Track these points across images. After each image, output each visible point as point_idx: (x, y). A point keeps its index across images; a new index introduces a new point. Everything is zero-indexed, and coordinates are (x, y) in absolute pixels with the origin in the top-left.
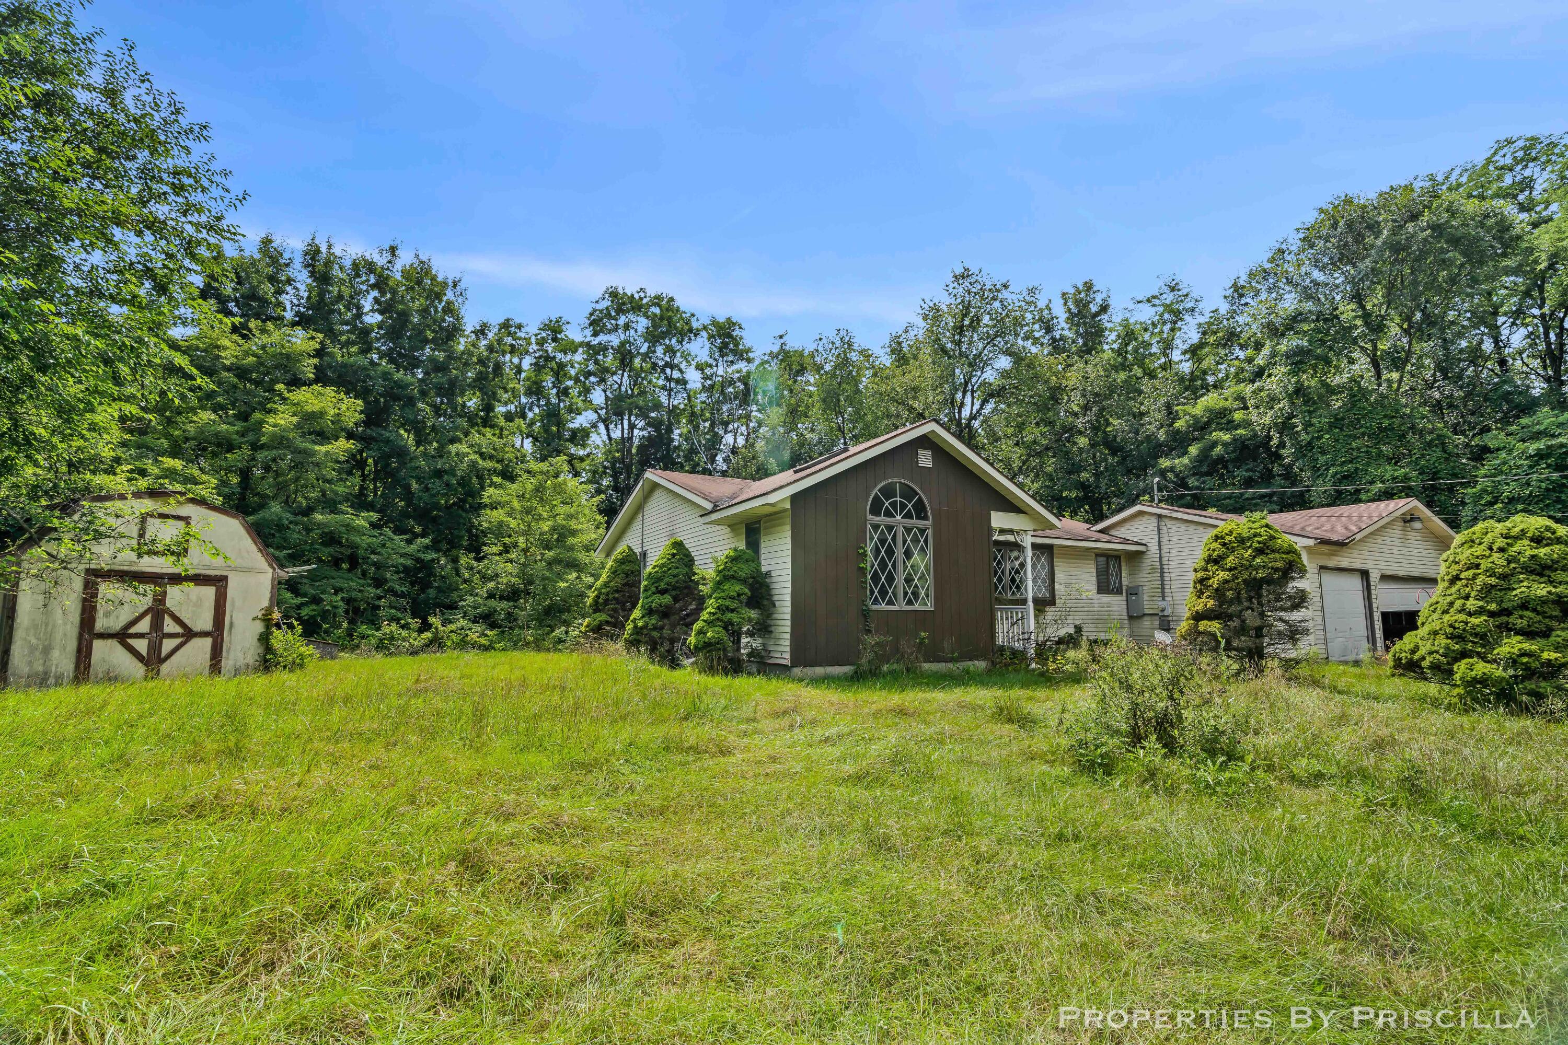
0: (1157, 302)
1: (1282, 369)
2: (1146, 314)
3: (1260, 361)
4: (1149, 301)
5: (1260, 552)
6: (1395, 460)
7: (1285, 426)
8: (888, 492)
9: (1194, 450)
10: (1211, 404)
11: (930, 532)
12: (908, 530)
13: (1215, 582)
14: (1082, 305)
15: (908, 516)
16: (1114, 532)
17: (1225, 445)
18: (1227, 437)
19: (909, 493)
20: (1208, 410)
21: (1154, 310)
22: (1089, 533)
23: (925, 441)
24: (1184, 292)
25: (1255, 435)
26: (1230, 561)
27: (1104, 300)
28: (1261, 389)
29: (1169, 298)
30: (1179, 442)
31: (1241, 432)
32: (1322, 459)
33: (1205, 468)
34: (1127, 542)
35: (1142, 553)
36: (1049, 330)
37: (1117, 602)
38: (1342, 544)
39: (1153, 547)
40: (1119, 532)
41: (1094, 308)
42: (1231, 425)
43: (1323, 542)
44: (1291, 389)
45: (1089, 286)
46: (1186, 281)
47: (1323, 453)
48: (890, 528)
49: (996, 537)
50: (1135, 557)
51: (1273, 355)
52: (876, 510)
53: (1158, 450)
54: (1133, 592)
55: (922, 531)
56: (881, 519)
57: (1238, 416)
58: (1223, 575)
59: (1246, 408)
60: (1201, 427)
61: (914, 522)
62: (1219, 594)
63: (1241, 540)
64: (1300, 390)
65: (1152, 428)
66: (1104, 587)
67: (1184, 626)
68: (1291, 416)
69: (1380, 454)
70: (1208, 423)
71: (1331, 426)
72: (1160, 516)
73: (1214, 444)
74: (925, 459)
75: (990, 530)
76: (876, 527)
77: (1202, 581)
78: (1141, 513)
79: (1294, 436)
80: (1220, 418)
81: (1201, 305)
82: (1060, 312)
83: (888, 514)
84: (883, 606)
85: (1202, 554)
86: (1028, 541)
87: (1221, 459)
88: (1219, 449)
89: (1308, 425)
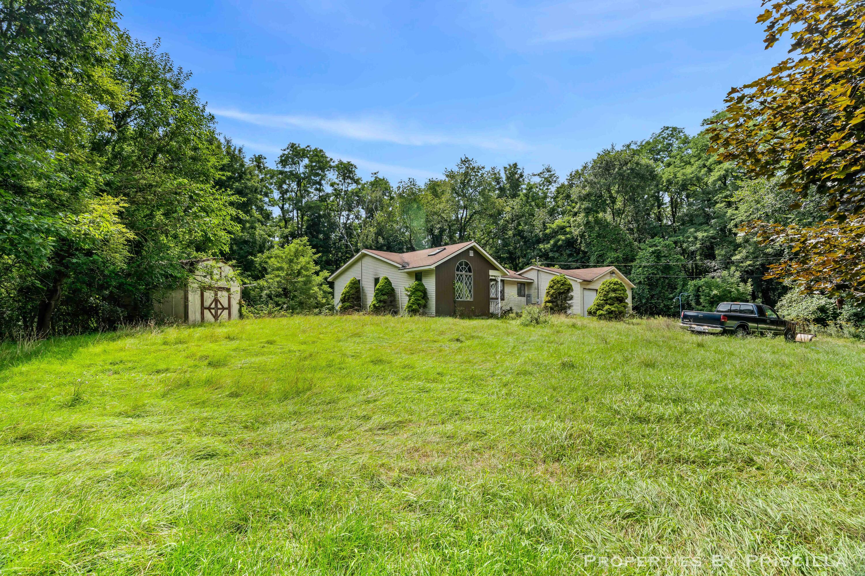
0: (542, 176)
1: (582, 215)
2: (537, 180)
3: (575, 210)
4: (539, 175)
5: (562, 285)
6: (616, 250)
7: (582, 236)
8: (461, 264)
9: (552, 242)
10: (559, 224)
11: (472, 277)
12: (466, 276)
13: (551, 293)
14: (513, 174)
15: (466, 272)
16: (524, 275)
17: (563, 240)
18: (563, 238)
19: (467, 264)
20: (558, 226)
21: (540, 179)
22: (515, 275)
23: (472, 248)
24: (552, 173)
25: (573, 238)
26: (555, 287)
27: (521, 173)
28: (576, 221)
29: (547, 175)
30: (547, 238)
31: (568, 236)
32: (593, 249)
33: (555, 249)
34: (528, 279)
35: (532, 283)
36: (498, 183)
37: (524, 299)
38: (590, 281)
39: (536, 281)
40: (525, 275)
41: (517, 176)
42: (565, 233)
43: (584, 281)
44: (585, 222)
45: (515, 165)
46: (553, 167)
47: (594, 246)
48: (461, 275)
49: (491, 278)
50: (530, 284)
51: (580, 208)
52: (458, 270)
53: (539, 241)
54: (529, 296)
55: (470, 276)
56: (459, 273)
57: (568, 230)
58: (553, 291)
59: (570, 227)
60: (555, 233)
61: (468, 274)
62: (552, 296)
63: (558, 282)
64: (588, 223)
65: (538, 231)
66: (520, 294)
67: (543, 305)
68: (584, 232)
69: (611, 248)
70: (557, 232)
71: (597, 236)
72: (538, 270)
73: (559, 240)
74: (471, 254)
75: (489, 276)
76: (458, 275)
77: (548, 292)
78: (532, 269)
79: (585, 240)
80: (562, 229)
81: (558, 180)
82: (503, 176)
83: (461, 271)
84: (459, 299)
85: (548, 285)
86: (499, 279)
87: (561, 246)
88: (560, 242)
89: (589, 236)
